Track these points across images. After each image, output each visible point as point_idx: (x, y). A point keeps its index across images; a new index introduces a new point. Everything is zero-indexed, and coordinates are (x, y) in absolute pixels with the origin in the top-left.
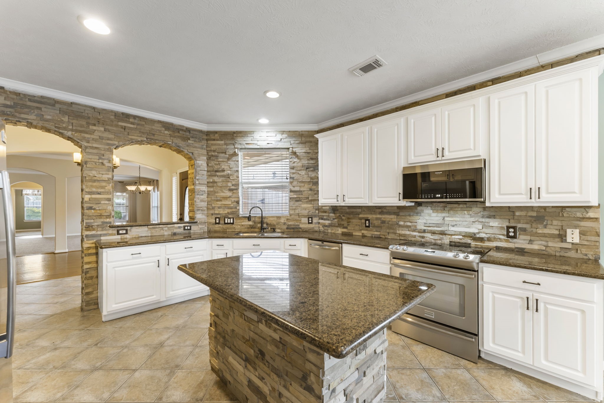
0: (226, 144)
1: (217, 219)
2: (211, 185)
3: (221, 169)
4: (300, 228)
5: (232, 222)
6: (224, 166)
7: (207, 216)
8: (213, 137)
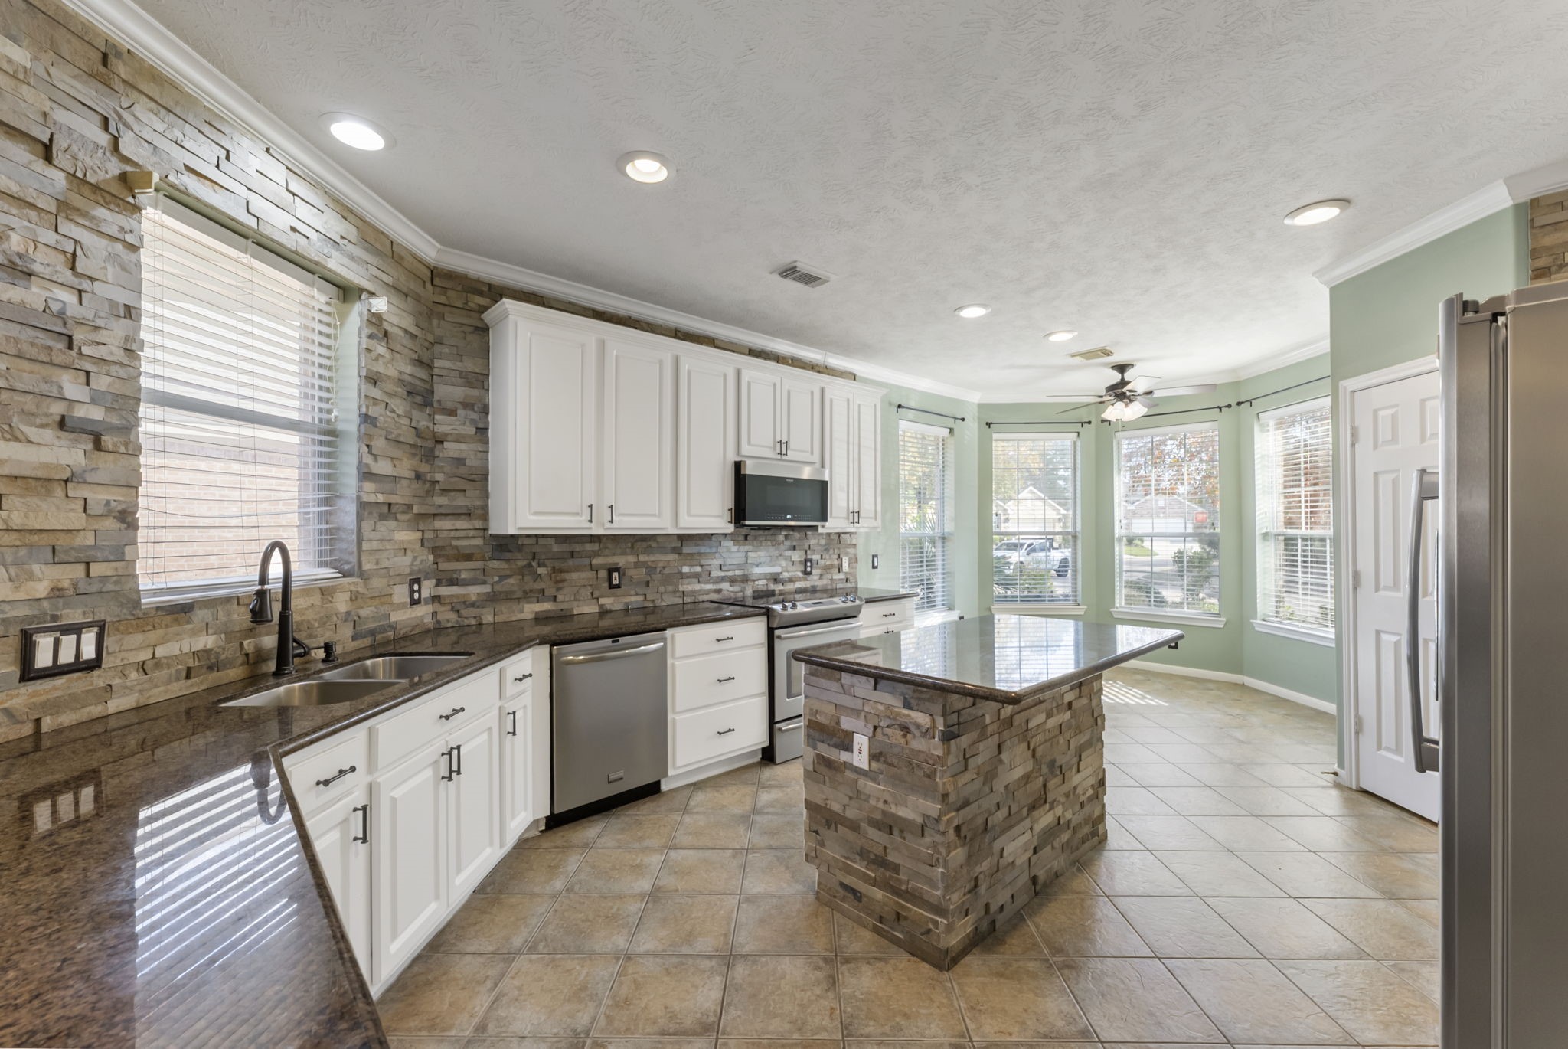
4: (393, 627)
5: (89, 652)
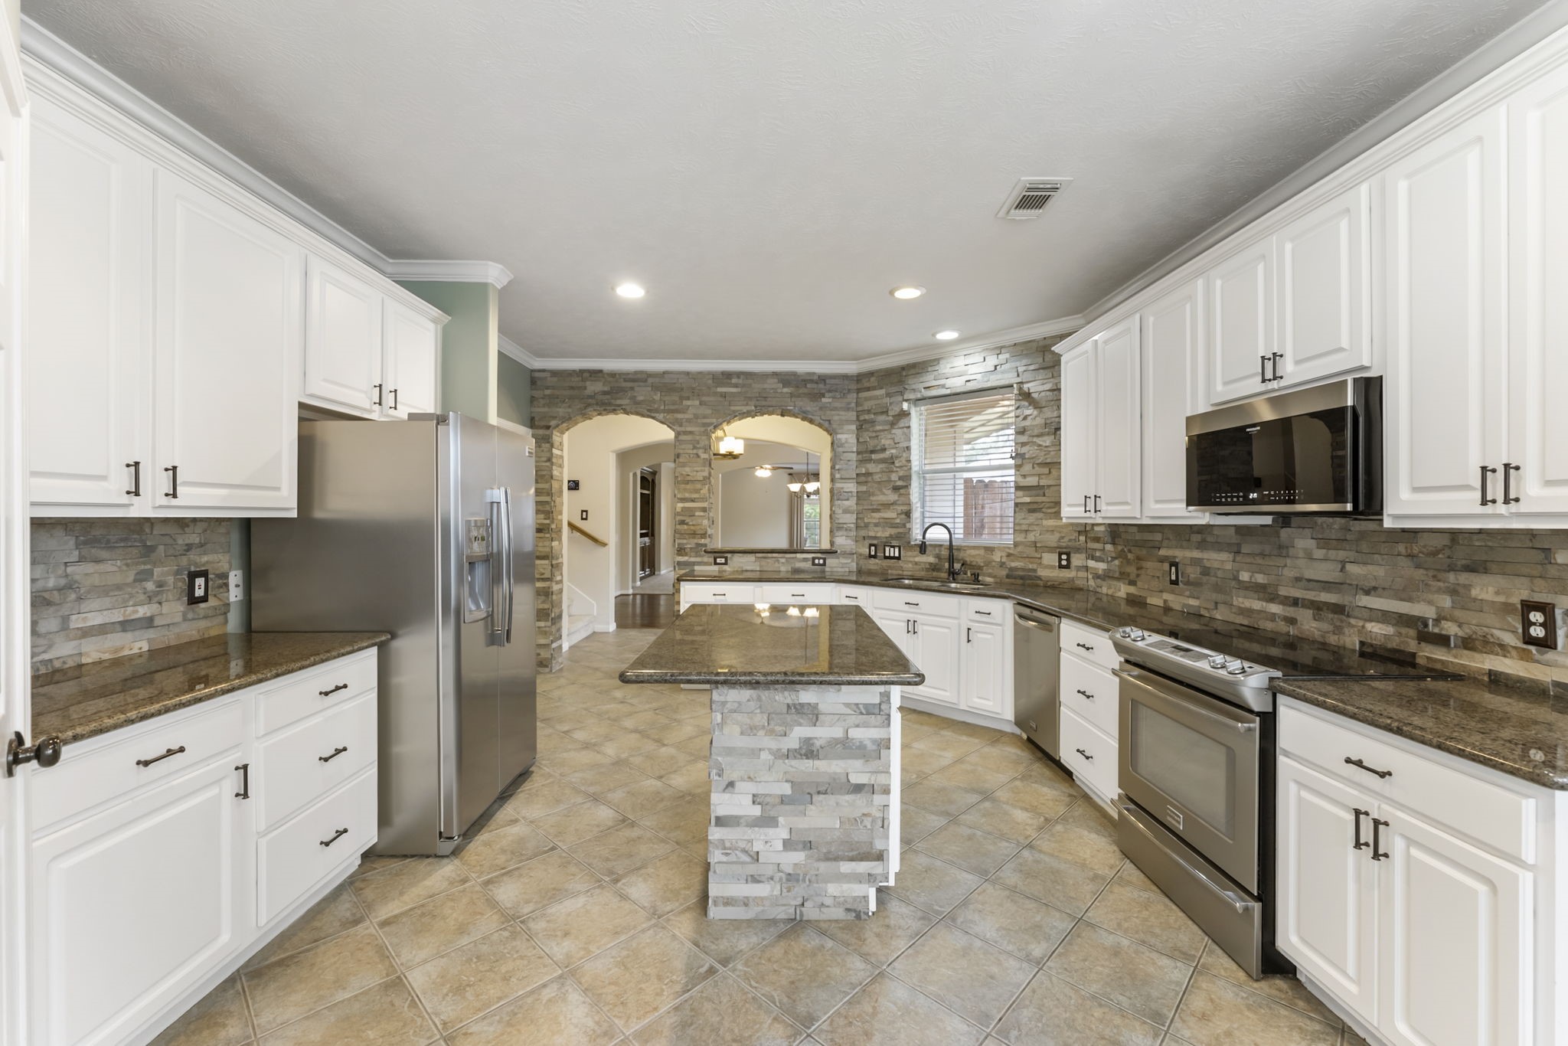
0: (889, 395)
1: (873, 548)
2: (862, 479)
3: (879, 448)
4: (1039, 578)
5: (897, 555)
6: (885, 442)
7: (856, 541)
8: (867, 385)
